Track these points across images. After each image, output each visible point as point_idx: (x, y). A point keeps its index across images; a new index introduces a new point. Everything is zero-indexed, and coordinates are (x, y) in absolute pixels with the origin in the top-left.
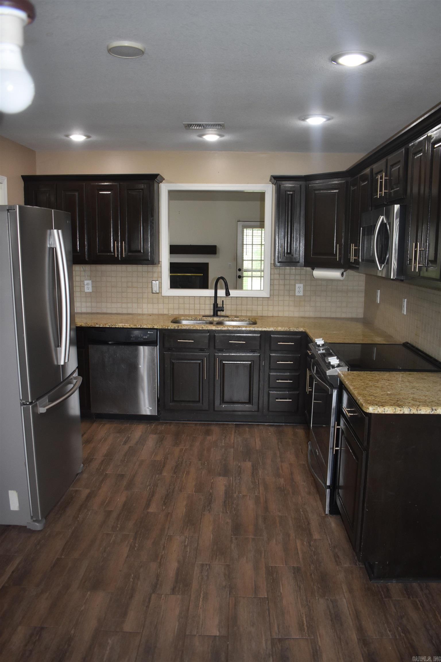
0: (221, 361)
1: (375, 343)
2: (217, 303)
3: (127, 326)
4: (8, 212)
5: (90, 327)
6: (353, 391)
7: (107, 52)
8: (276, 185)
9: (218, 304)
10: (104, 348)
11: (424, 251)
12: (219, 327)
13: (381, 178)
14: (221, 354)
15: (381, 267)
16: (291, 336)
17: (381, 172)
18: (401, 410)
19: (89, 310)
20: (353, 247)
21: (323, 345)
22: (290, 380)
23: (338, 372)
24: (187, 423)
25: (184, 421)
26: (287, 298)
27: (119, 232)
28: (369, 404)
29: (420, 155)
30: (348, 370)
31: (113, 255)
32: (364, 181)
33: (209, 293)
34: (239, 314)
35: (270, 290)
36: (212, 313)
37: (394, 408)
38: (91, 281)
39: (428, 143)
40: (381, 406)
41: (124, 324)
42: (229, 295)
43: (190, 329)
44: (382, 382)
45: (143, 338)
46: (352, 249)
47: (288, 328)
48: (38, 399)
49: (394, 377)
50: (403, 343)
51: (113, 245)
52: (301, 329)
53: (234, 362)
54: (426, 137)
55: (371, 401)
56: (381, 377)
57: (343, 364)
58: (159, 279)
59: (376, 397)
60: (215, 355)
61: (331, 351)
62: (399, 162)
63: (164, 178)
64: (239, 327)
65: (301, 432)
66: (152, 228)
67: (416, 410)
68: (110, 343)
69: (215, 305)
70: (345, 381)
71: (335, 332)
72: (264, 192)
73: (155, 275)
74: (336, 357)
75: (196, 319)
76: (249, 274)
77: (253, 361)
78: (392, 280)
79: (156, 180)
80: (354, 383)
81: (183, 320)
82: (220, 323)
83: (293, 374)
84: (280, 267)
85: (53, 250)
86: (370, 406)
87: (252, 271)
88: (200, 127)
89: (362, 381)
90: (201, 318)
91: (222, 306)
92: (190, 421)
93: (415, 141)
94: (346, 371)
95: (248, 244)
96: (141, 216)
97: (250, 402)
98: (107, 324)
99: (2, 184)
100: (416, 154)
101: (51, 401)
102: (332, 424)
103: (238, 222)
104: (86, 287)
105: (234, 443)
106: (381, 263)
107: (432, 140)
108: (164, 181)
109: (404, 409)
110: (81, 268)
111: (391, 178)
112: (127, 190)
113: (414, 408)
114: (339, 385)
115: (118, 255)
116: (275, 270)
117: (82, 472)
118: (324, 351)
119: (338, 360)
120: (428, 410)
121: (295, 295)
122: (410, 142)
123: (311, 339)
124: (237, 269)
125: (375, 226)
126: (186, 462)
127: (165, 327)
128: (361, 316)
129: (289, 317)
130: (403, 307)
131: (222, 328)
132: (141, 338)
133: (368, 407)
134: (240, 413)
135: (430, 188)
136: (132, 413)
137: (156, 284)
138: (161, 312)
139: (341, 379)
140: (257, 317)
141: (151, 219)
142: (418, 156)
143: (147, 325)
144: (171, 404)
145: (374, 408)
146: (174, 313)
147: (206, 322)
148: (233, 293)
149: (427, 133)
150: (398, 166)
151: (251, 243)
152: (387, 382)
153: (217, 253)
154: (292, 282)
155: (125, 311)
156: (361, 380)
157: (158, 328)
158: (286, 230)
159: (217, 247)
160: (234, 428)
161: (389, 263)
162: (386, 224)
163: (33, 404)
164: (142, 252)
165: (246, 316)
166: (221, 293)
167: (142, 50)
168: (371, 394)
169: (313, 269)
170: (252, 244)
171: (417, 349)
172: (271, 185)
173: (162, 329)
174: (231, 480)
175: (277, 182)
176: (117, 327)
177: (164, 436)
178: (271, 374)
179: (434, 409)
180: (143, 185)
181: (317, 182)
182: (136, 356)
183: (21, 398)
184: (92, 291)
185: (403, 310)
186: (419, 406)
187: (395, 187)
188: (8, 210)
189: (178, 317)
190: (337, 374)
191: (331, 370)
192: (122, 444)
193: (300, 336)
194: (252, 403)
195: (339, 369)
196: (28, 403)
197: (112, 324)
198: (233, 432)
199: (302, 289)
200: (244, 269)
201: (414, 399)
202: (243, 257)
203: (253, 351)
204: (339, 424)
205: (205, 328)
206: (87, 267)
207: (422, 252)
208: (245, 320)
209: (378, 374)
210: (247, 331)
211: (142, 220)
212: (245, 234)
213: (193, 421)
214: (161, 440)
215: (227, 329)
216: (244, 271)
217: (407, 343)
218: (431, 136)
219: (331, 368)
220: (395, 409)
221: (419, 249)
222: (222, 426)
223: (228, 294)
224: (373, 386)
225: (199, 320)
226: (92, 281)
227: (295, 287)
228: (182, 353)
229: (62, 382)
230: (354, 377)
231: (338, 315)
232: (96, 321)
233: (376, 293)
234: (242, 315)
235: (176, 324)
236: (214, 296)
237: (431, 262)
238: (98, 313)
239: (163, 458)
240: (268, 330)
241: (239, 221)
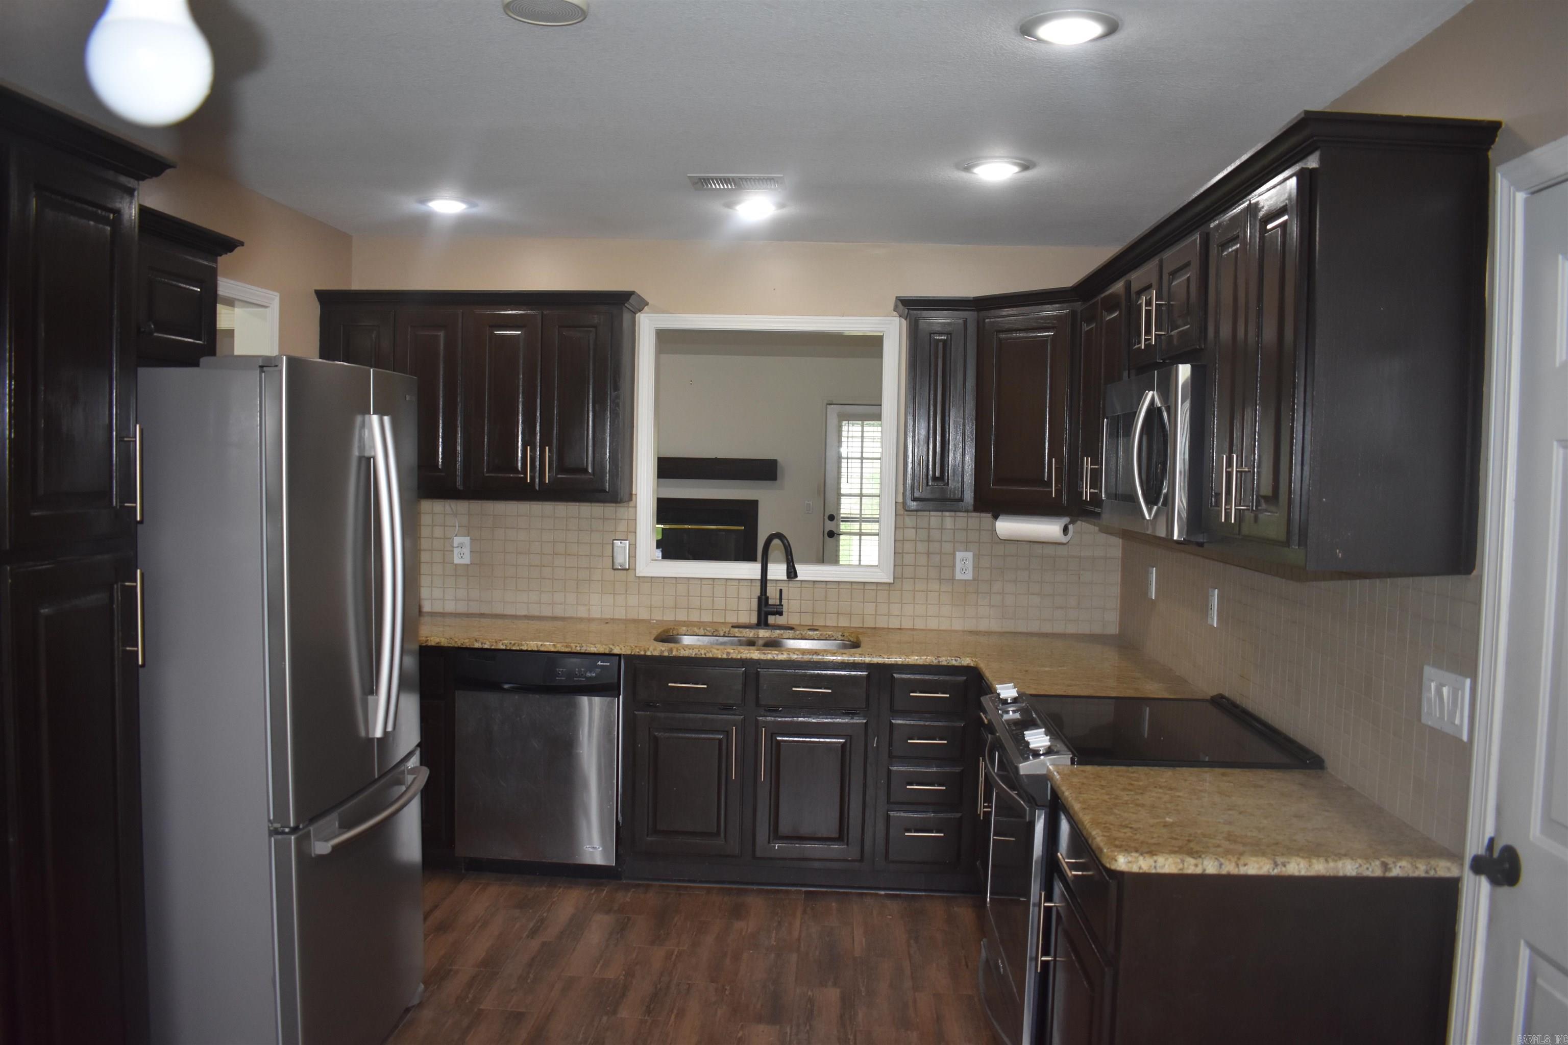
0: (772, 734)
1: (1143, 696)
2: (768, 594)
3: (548, 646)
4: (262, 371)
5: (459, 648)
6: (1081, 815)
7: (502, 10)
8: (908, 320)
9: (770, 598)
10: (492, 698)
11: (1249, 474)
12: (768, 653)
13: (1149, 303)
14: (773, 719)
15: (1150, 512)
16: (942, 678)
17: (1148, 288)
18: (1196, 865)
19: (462, 608)
20: (1087, 464)
21: (1015, 700)
22: (939, 785)
23: (1048, 767)
24: (687, 887)
25: (679, 881)
26: (934, 586)
27: (538, 424)
28: (1118, 849)
29: (1234, 248)
30: (1073, 763)
31: (521, 478)
32: (1110, 310)
33: (749, 570)
34: (819, 622)
35: (895, 566)
36: (754, 620)
37: (1180, 859)
38: (469, 538)
39: (1252, 219)
40: (1147, 853)
41: (541, 643)
42: (796, 576)
43: (698, 656)
44: (1154, 794)
45: (585, 677)
46: (1087, 468)
47: (934, 658)
48: (312, 820)
49: (1186, 780)
50: (1212, 697)
51: (522, 454)
52: (967, 661)
53: (804, 739)
54: (1248, 205)
55: (1123, 841)
56: (1151, 780)
57: (1059, 746)
58: (631, 536)
59: (1136, 830)
60: (757, 721)
61: (1034, 716)
62: (1187, 265)
63: (648, 301)
64: (816, 652)
65: (964, 913)
66: (615, 415)
67: (1233, 864)
68: (506, 686)
69: (763, 599)
70: (1064, 789)
71: (1047, 669)
72: (882, 334)
73: (622, 527)
74: (1044, 730)
75: (714, 634)
76: (855, 527)
77: (851, 736)
78: (1177, 542)
79: (626, 305)
80: (1085, 795)
81: (685, 635)
82: (773, 644)
83: (947, 770)
84: (917, 511)
85: (367, 462)
86: (1120, 852)
87: (861, 520)
88: (727, 186)
89: (1104, 791)
90: (727, 630)
91: (778, 603)
92: (694, 881)
93: (1223, 216)
94: (1067, 765)
95: (852, 458)
96: (591, 386)
97: (841, 837)
98: (501, 640)
99: (267, 309)
100: (1224, 245)
101: (346, 825)
102: (1034, 898)
103: (828, 406)
104: (456, 551)
105: (799, 940)
106: (1150, 502)
107: (1261, 214)
108: (646, 308)
109: (1206, 863)
110: (447, 507)
111: (1172, 303)
112: (559, 327)
113: (1230, 860)
114: (1049, 798)
115: (533, 478)
116: (907, 518)
117: (420, 1005)
118: (1017, 716)
119: (1048, 738)
120: (1264, 865)
121: (953, 579)
122: (1212, 219)
123: (989, 684)
124: (824, 516)
125: (1133, 415)
126: (678, 985)
127: (638, 650)
128: (1113, 629)
129: (939, 631)
130: (1210, 609)
131: (774, 656)
132: (579, 677)
133: (1115, 856)
134: (817, 865)
135: (1259, 327)
136: (555, 860)
137: (622, 548)
138: (633, 615)
139: (1053, 785)
140: (861, 630)
141: (614, 394)
142: (1230, 250)
143: (597, 645)
144: (649, 839)
145: (1130, 859)
146: (665, 619)
147: (739, 641)
148: (805, 571)
149: (1250, 197)
150: (1186, 273)
151: (859, 455)
152: (1166, 794)
153: (778, 479)
154: (947, 547)
155: (546, 612)
156: (1102, 787)
157: (623, 652)
158: (931, 425)
159: (778, 465)
160: (803, 902)
161: (1169, 501)
162: (1159, 409)
163: (300, 833)
164: (590, 471)
165: (836, 628)
166: (777, 571)
167: (581, 5)
168: (1124, 824)
169: (996, 517)
170: (862, 458)
171: (1245, 712)
172: (897, 319)
173: (630, 655)
174: (787, 1033)
175: (911, 312)
176: (524, 648)
177: (629, 919)
178: (894, 768)
179: (1279, 862)
180: (596, 316)
181: (1005, 312)
182: (570, 721)
183: (272, 818)
184: (471, 561)
185: (1209, 616)
186: (1242, 854)
187: (1180, 322)
188: (262, 367)
189: (672, 627)
190: (1044, 772)
191: (1032, 761)
192: (525, 935)
193: (965, 678)
194: (846, 841)
195: (1050, 759)
196: (287, 830)
197: (513, 642)
198: (799, 914)
199: (970, 564)
200: (842, 516)
201: (1230, 837)
202: (839, 488)
203: (850, 713)
204: (1049, 898)
205: (734, 656)
206: (462, 506)
207: (1245, 476)
208: (833, 636)
209: (1146, 774)
210: (838, 663)
211: (591, 396)
212: (844, 434)
213: (701, 882)
214: (622, 928)
215: (787, 659)
216: (843, 521)
217: (1222, 697)
218: (1257, 204)
219: (1031, 757)
220: (1183, 861)
221: (1237, 468)
222: (772, 896)
223: (792, 573)
224: (1131, 804)
225: (722, 634)
226: (471, 539)
227: (954, 558)
228: (678, 715)
229: (376, 781)
230: (1085, 781)
231: (1059, 628)
232: (476, 634)
233: (1147, 574)
234: (827, 625)
235: (666, 644)
236: (759, 577)
237: (1266, 498)
238: (482, 615)
239: (624, 972)
240: (886, 662)
241: (829, 403)
